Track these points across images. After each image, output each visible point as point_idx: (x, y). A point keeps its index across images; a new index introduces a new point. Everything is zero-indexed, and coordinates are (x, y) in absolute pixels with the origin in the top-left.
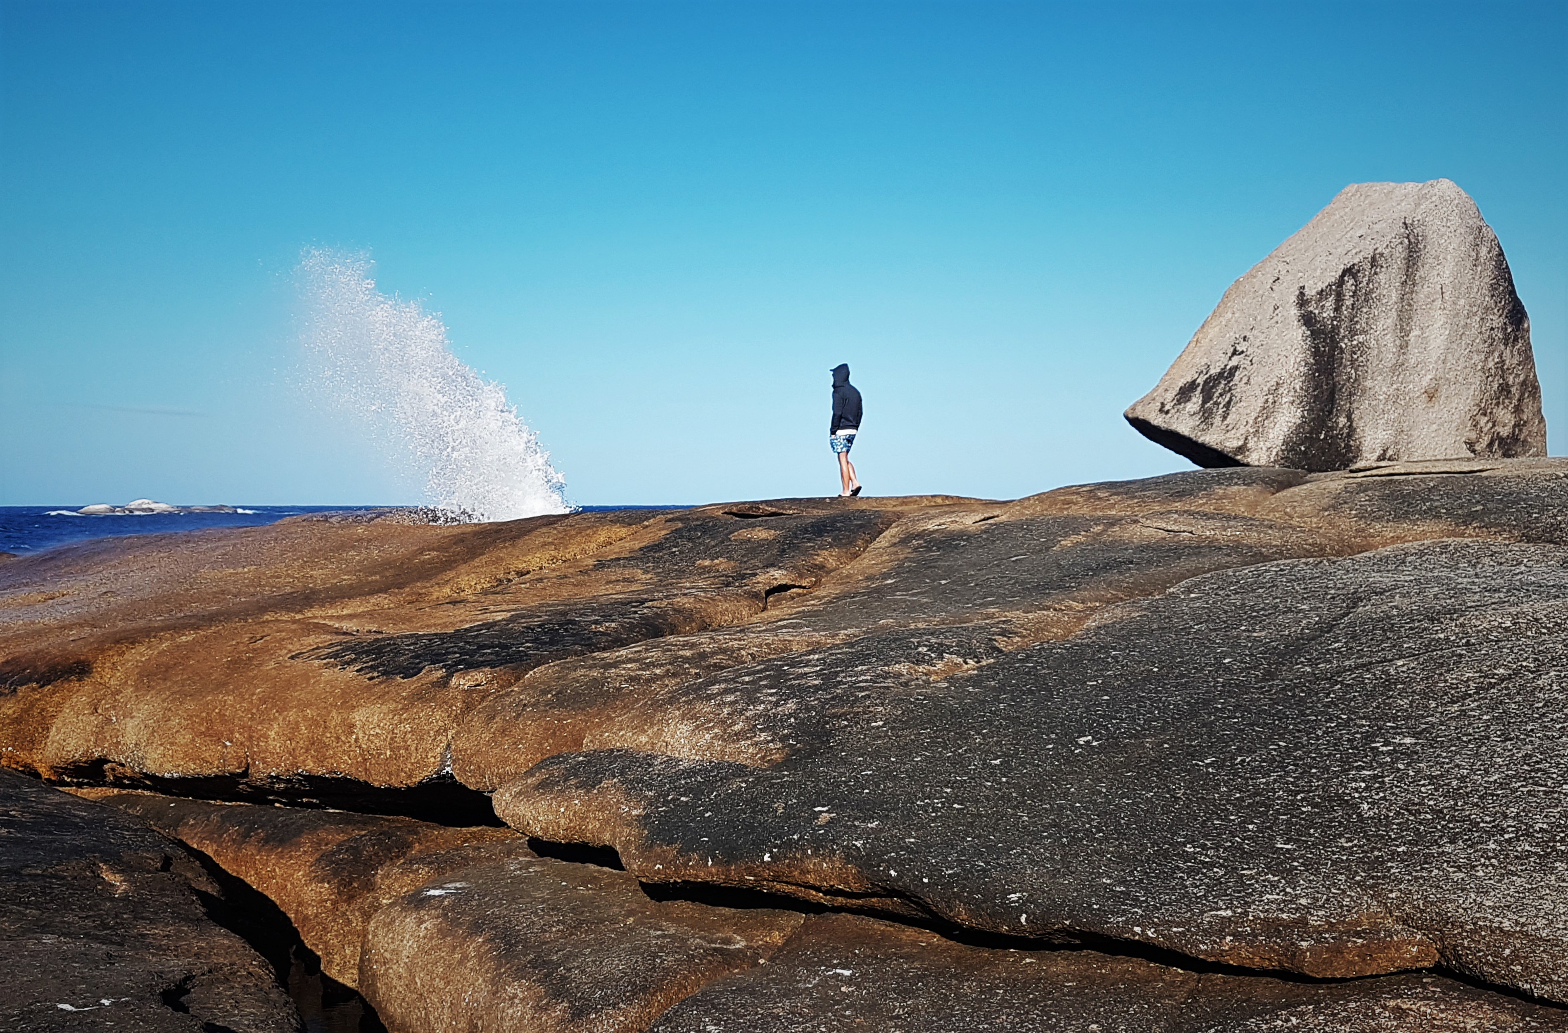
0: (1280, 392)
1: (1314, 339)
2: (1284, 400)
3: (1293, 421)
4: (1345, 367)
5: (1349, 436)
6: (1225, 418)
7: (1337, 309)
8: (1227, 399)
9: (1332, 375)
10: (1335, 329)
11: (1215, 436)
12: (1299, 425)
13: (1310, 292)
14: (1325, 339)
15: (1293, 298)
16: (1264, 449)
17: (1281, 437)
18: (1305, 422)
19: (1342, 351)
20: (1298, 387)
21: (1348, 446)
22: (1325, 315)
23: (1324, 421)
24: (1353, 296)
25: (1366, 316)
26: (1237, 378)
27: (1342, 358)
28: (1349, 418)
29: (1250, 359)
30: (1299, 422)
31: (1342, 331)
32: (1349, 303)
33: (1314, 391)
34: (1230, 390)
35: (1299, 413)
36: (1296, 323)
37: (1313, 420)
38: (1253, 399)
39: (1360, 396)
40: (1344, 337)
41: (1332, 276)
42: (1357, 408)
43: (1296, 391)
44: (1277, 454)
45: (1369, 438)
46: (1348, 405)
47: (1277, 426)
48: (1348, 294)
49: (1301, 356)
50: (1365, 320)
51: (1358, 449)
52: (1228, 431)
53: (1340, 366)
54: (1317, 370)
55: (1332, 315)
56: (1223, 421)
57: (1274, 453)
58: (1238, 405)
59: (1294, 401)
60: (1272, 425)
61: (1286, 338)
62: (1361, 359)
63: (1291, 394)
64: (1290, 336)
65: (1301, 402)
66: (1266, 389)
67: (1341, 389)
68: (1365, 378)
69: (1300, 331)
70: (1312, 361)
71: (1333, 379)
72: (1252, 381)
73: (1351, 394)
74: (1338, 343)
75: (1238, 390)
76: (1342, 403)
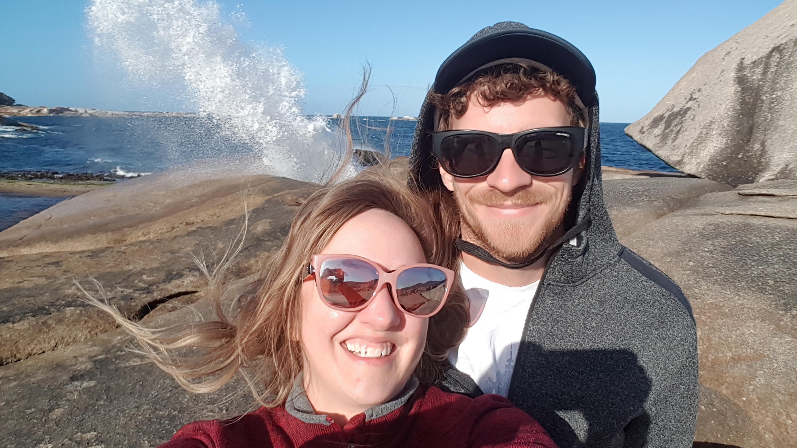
0: (712, 127)
1: (743, 93)
2: (714, 132)
3: (719, 146)
4: (764, 112)
5: (761, 156)
6: (674, 140)
7: (764, 74)
8: (678, 129)
9: (753, 117)
10: (760, 88)
11: (666, 152)
12: (723, 149)
13: (747, 62)
14: (751, 93)
15: (734, 66)
16: (695, 163)
17: (708, 157)
18: (728, 147)
19: (763, 101)
20: (725, 124)
21: (759, 163)
22: (754, 77)
23: (742, 147)
24: (776, 66)
25: (785, 79)
26: (688, 115)
27: (762, 106)
28: (763, 145)
29: (698, 103)
30: (724, 147)
31: (765, 88)
32: (773, 70)
33: (737, 127)
34: (682, 123)
35: (724, 140)
36: (732, 82)
37: (734, 146)
38: (693, 130)
39: (773, 131)
40: (766, 92)
41: (764, 52)
42: (770, 138)
43: (724, 127)
44: (704, 167)
45: (776, 158)
46: (763, 136)
47: (707, 149)
48: (773, 65)
49: (731, 104)
50: (783, 81)
51: (768, 164)
52: (674, 150)
53: (760, 111)
54: (742, 114)
55: (760, 78)
56: (672, 142)
57: (702, 166)
58: (684, 133)
59: (721, 133)
60: (703, 148)
61: (723, 92)
62: (777, 107)
63: (720, 129)
64: (726, 90)
65: (727, 134)
66: (702, 124)
67: (758, 127)
68: (779, 120)
69: (734, 88)
70: (739, 108)
71: (753, 120)
72: (696, 119)
73: (766, 130)
74: (761, 96)
75: (687, 123)
76: (758, 135)
